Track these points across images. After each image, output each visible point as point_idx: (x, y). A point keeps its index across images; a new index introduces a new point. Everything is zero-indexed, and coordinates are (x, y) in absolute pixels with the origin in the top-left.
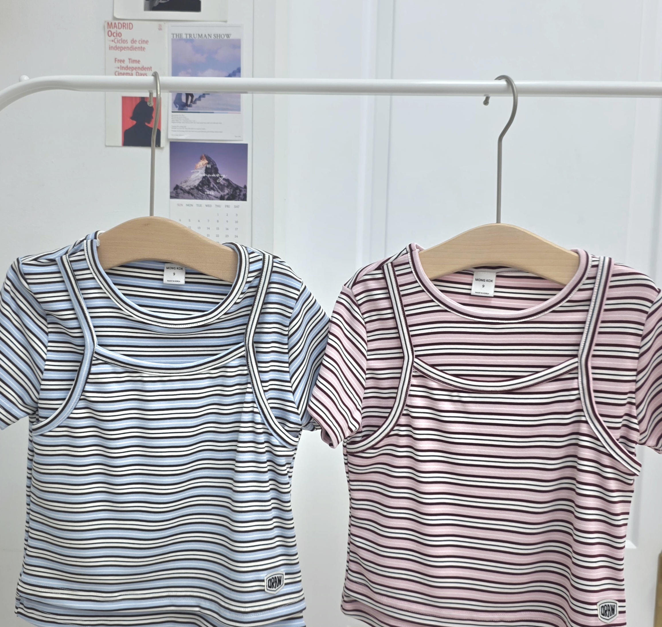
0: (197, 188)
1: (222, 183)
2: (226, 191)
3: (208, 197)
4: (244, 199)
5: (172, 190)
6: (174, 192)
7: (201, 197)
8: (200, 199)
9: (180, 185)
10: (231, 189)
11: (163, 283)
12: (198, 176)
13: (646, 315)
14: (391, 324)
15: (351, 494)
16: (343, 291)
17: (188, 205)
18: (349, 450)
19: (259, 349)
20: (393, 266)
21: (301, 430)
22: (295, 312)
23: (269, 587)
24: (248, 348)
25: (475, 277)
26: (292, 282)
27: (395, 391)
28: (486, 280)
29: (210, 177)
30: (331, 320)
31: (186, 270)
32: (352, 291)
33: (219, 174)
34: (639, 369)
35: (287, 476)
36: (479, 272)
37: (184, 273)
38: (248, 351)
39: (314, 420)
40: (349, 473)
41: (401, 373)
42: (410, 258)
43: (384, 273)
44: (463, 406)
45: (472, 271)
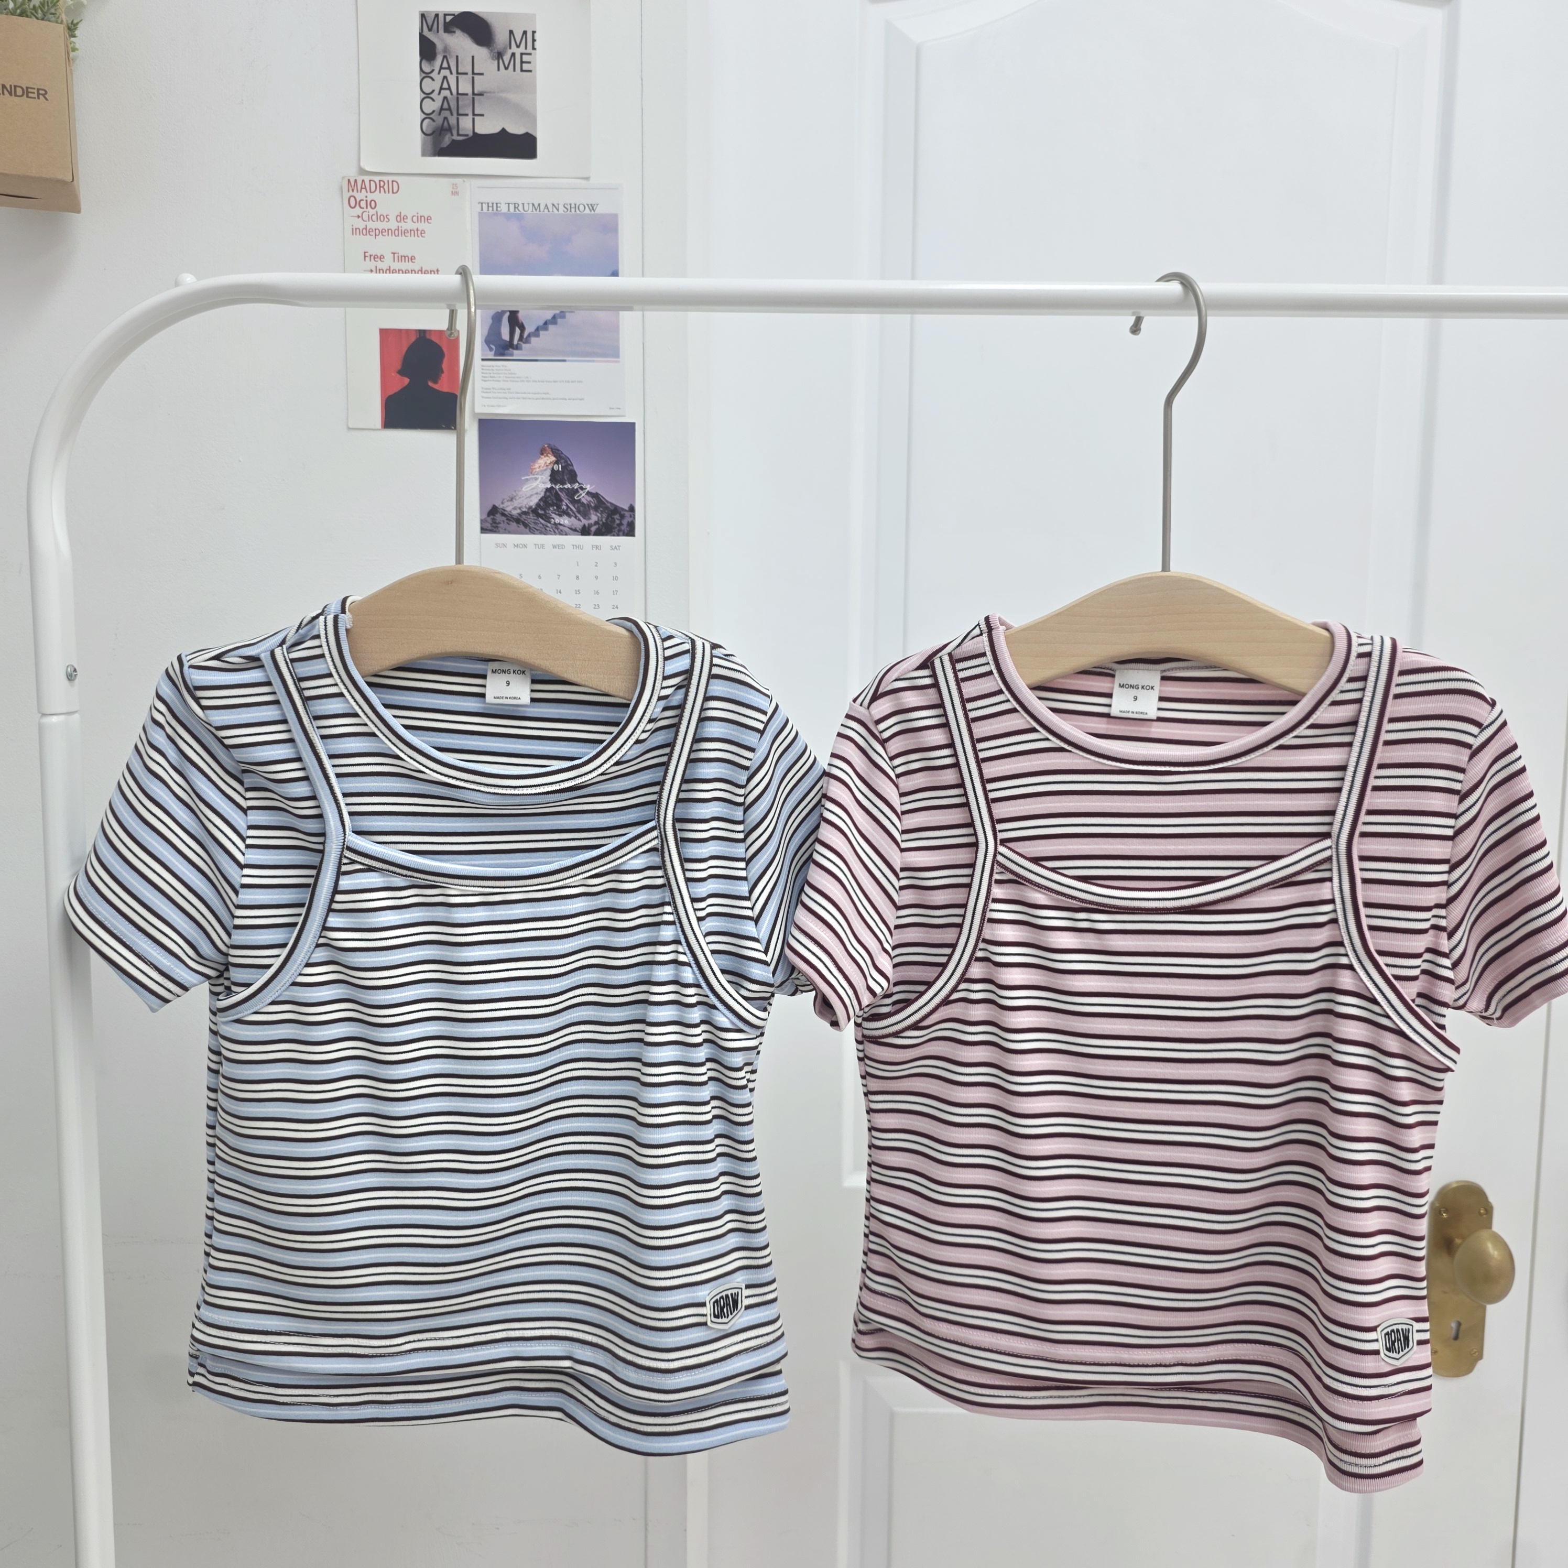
0: (534, 511)
1: (585, 502)
2: (594, 518)
3: (558, 530)
4: (630, 532)
5: (485, 516)
6: (489, 519)
7: (543, 530)
8: (541, 533)
9: (501, 506)
10: (602, 512)
11: (485, 702)
12: (537, 486)
13: (1468, 752)
14: (949, 777)
15: (872, 1120)
16: (850, 713)
17: (516, 546)
18: (866, 1032)
19: (686, 833)
20: (954, 661)
21: (773, 995)
22: (758, 757)
23: (715, 1316)
24: (665, 832)
25: (1118, 680)
26: (751, 697)
27: (960, 911)
28: (1140, 687)
29: (560, 489)
30: (827, 771)
31: (532, 675)
32: (870, 713)
33: (579, 484)
34: (1453, 861)
35: (748, 1089)
36: (1126, 671)
37: (529, 681)
38: (663, 838)
39: (799, 972)
40: (867, 1077)
41: (972, 876)
42: (987, 643)
43: (934, 675)
44: (1099, 939)
45: (1111, 669)
